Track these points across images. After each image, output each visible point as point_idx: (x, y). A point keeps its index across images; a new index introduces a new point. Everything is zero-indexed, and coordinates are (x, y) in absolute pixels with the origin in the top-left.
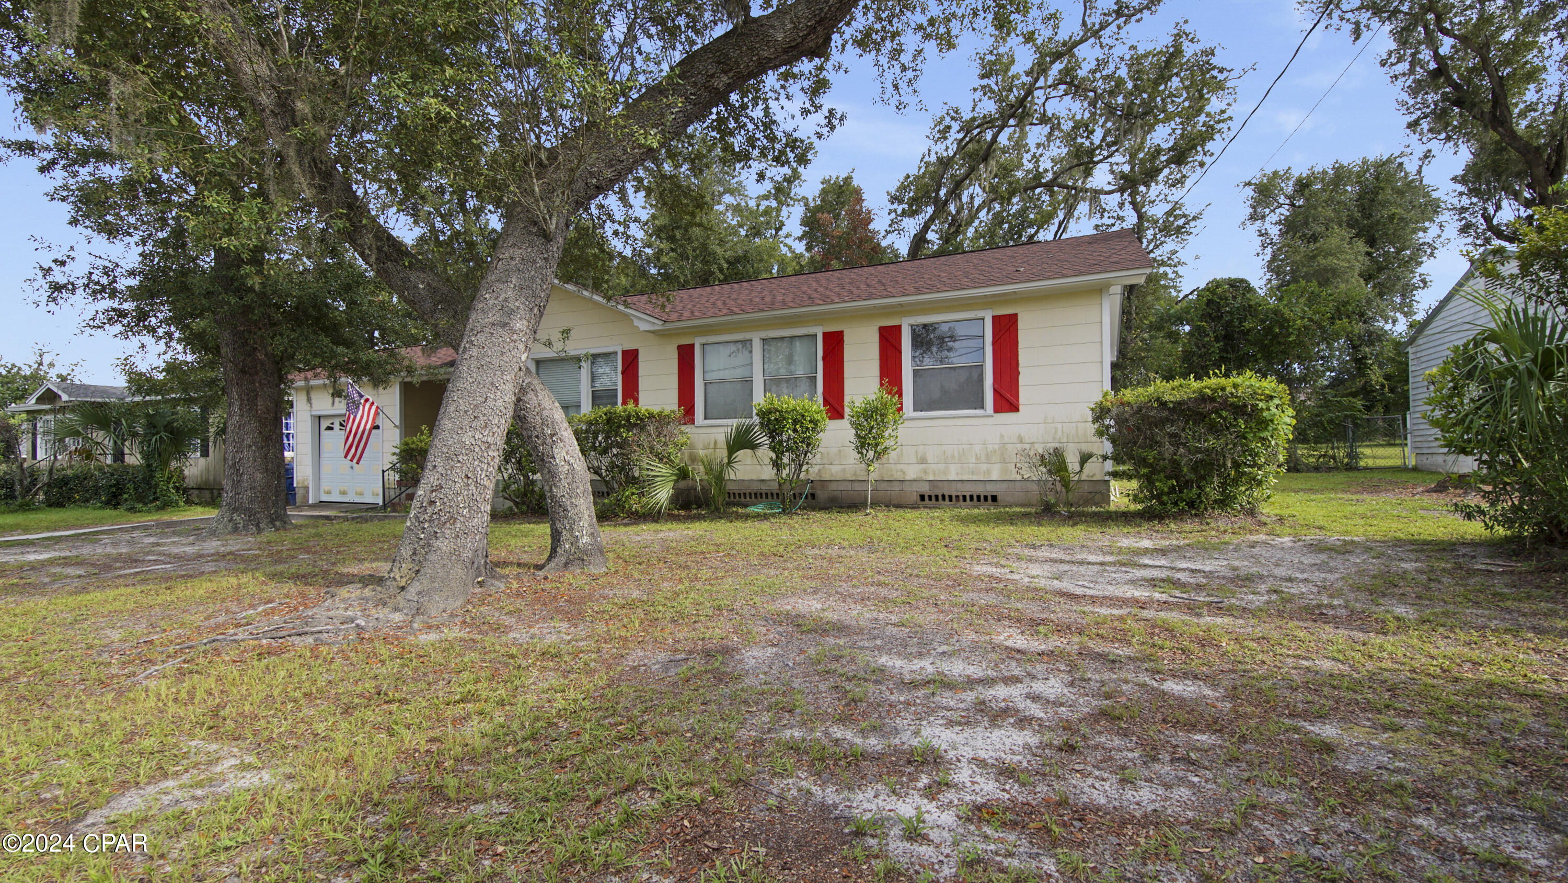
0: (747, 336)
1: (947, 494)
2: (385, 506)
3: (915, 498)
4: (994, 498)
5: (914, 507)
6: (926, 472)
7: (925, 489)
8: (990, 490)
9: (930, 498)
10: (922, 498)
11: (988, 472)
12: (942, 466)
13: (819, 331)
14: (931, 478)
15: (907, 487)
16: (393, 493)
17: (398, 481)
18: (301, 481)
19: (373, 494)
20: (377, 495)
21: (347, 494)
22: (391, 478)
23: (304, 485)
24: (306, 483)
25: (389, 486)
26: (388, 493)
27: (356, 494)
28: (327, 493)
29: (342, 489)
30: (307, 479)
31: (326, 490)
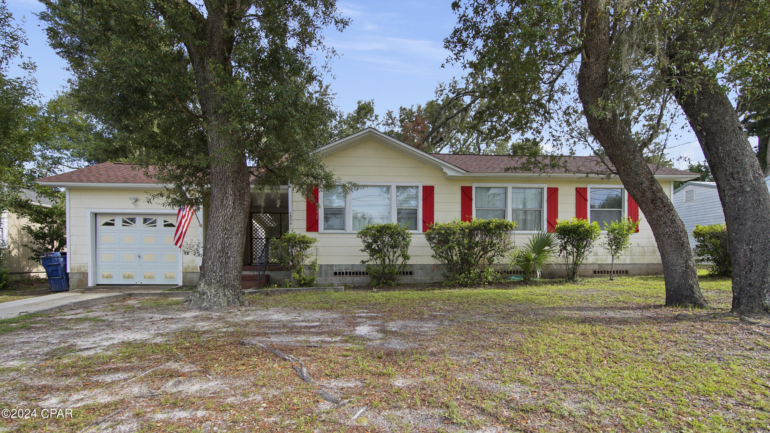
0: (505, 185)
1: (606, 270)
2: (184, 286)
3: (592, 272)
4: (627, 272)
5: (591, 277)
6: (597, 260)
7: (596, 268)
8: (625, 268)
9: (598, 272)
10: (595, 272)
11: (625, 260)
12: (605, 257)
13: (545, 187)
14: (600, 262)
15: (588, 267)
16: (195, 276)
17: (200, 267)
18: (76, 268)
19: (166, 277)
20: (171, 278)
21: (133, 277)
22: (191, 265)
23: (80, 271)
24: (83, 270)
25: (189, 270)
26: (189, 276)
27: (145, 278)
28: (107, 277)
29: (127, 274)
30: (84, 266)
31: (106, 275)
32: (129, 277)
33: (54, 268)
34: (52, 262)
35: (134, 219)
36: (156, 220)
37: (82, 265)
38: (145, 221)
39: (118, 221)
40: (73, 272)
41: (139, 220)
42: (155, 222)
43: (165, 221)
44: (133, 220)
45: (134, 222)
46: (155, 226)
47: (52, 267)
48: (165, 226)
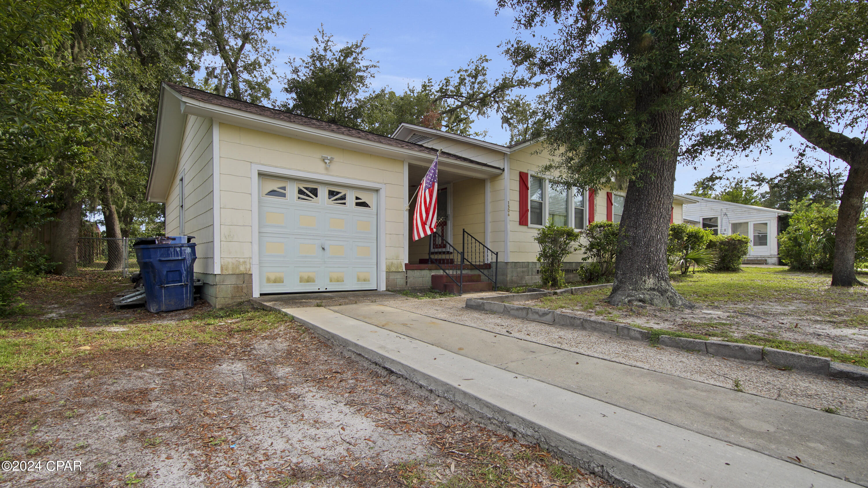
16: (399, 277)
17: (406, 265)
18: (230, 266)
19: (359, 280)
20: (365, 280)
21: (314, 281)
22: (395, 261)
23: (237, 272)
24: (242, 269)
25: (393, 269)
26: (392, 277)
27: (331, 281)
28: (275, 281)
29: (305, 276)
30: (245, 262)
31: (272, 277)
32: (309, 280)
33: (172, 265)
34: (168, 255)
35: (316, 189)
36: (345, 195)
37: (242, 260)
38: (332, 194)
39: (292, 190)
40: (225, 272)
41: (323, 192)
42: (343, 198)
43: (357, 198)
44: (315, 192)
45: (316, 196)
46: (345, 204)
47: (169, 265)
48: (358, 204)
